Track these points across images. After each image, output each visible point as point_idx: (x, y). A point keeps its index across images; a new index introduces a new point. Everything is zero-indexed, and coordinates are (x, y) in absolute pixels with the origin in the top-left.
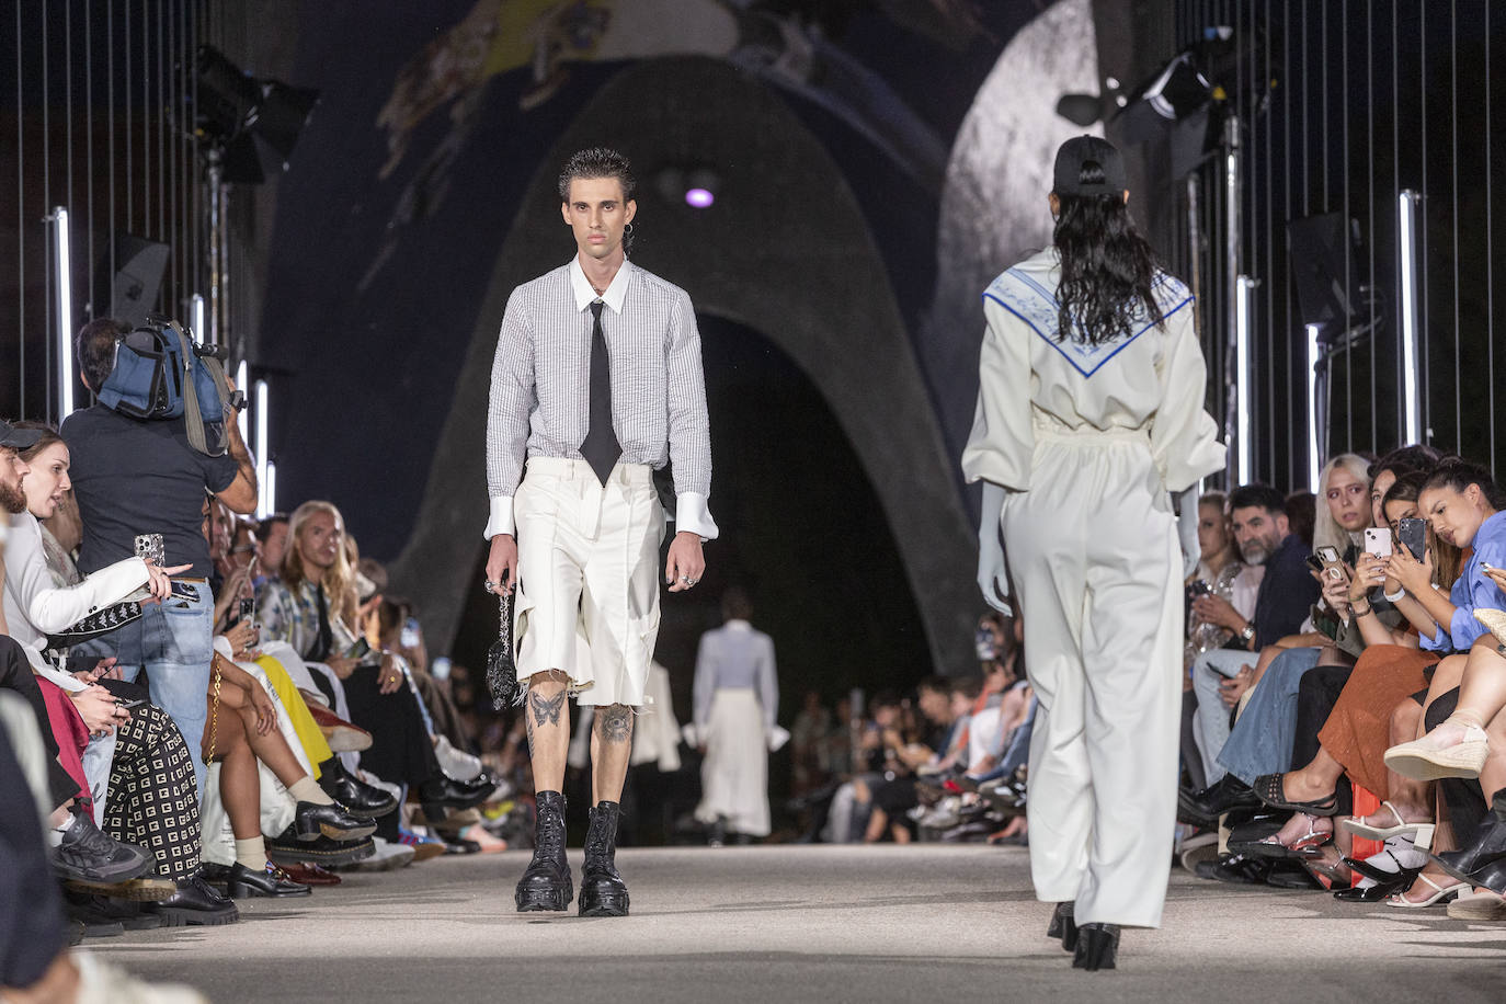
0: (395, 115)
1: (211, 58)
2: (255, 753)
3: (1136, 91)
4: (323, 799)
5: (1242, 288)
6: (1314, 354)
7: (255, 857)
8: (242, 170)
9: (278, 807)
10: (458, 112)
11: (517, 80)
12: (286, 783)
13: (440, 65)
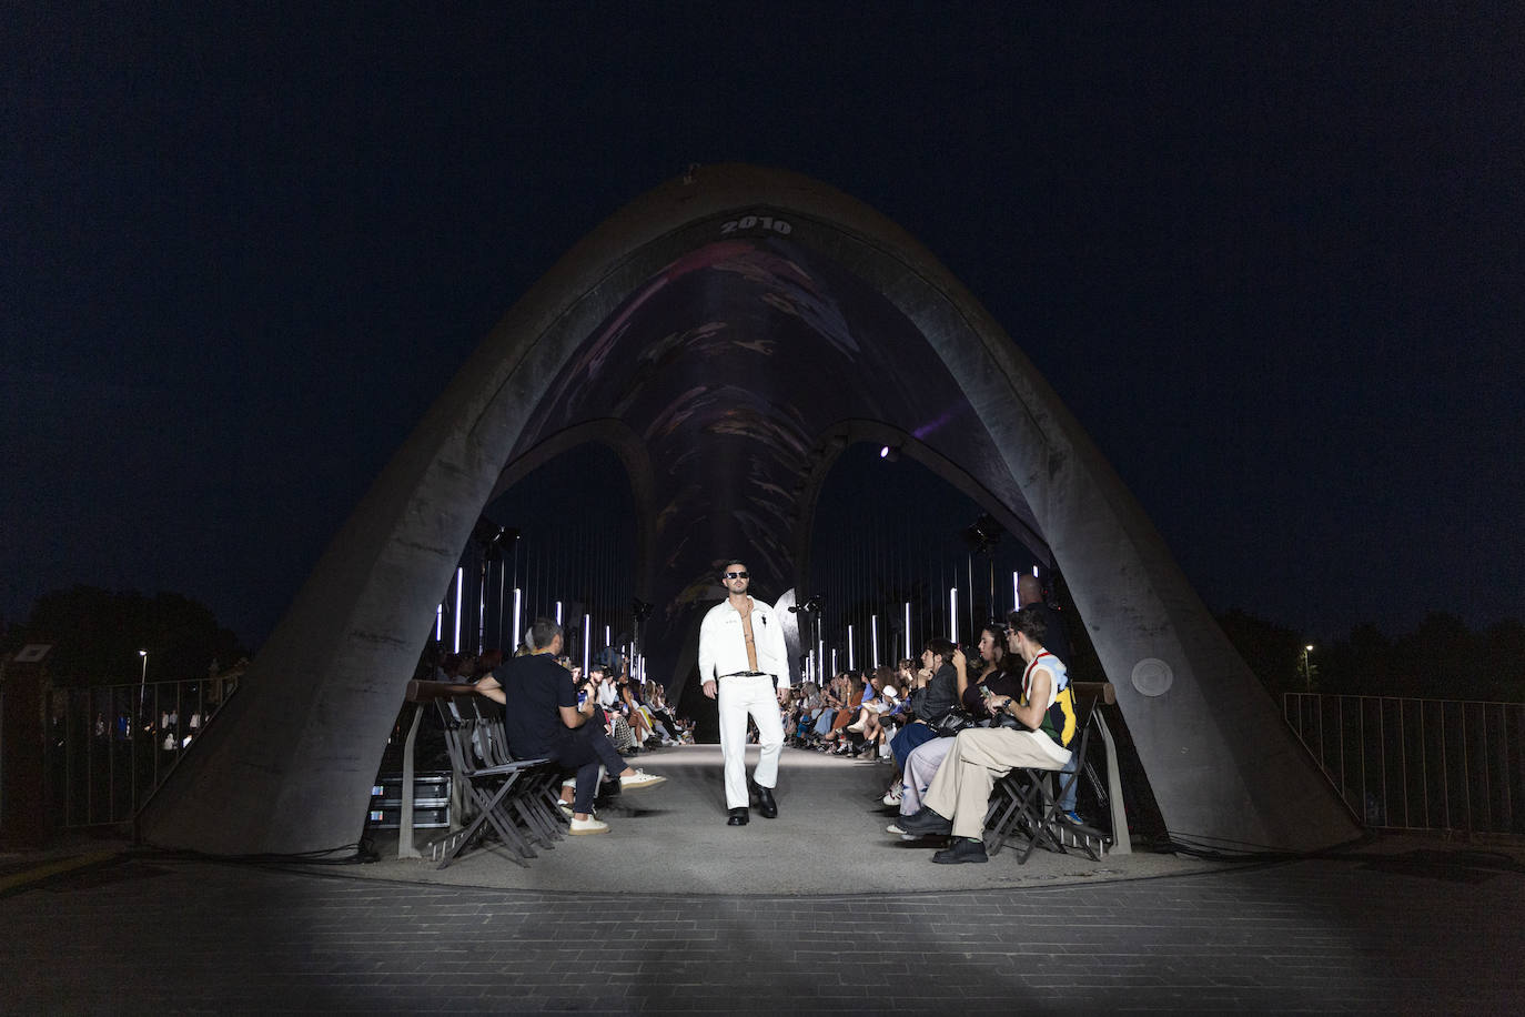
0: (668, 609)
1: (636, 599)
2: (642, 725)
3: (802, 606)
4: (653, 734)
5: (821, 642)
6: (834, 655)
7: (641, 745)
8: (640, 619)
9: (645, 736)
10: (680, 609)
11: (692, 603)
12: (646, 731)
13: (677, 600)
